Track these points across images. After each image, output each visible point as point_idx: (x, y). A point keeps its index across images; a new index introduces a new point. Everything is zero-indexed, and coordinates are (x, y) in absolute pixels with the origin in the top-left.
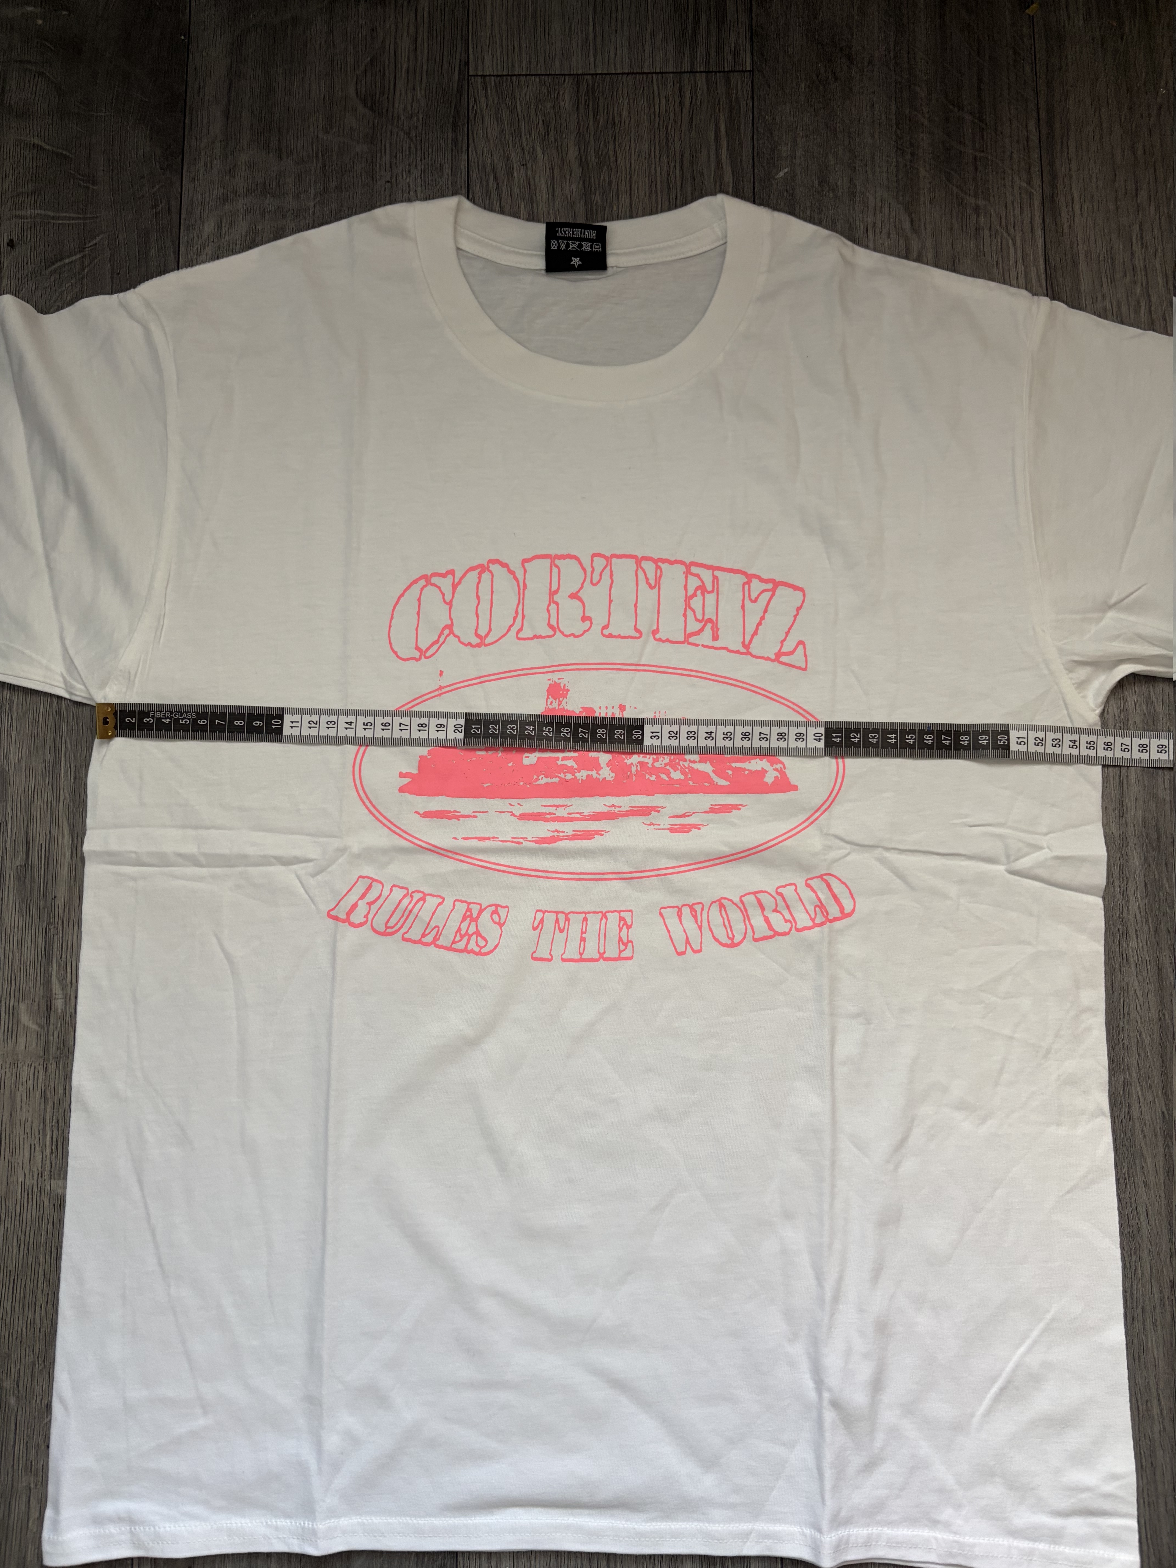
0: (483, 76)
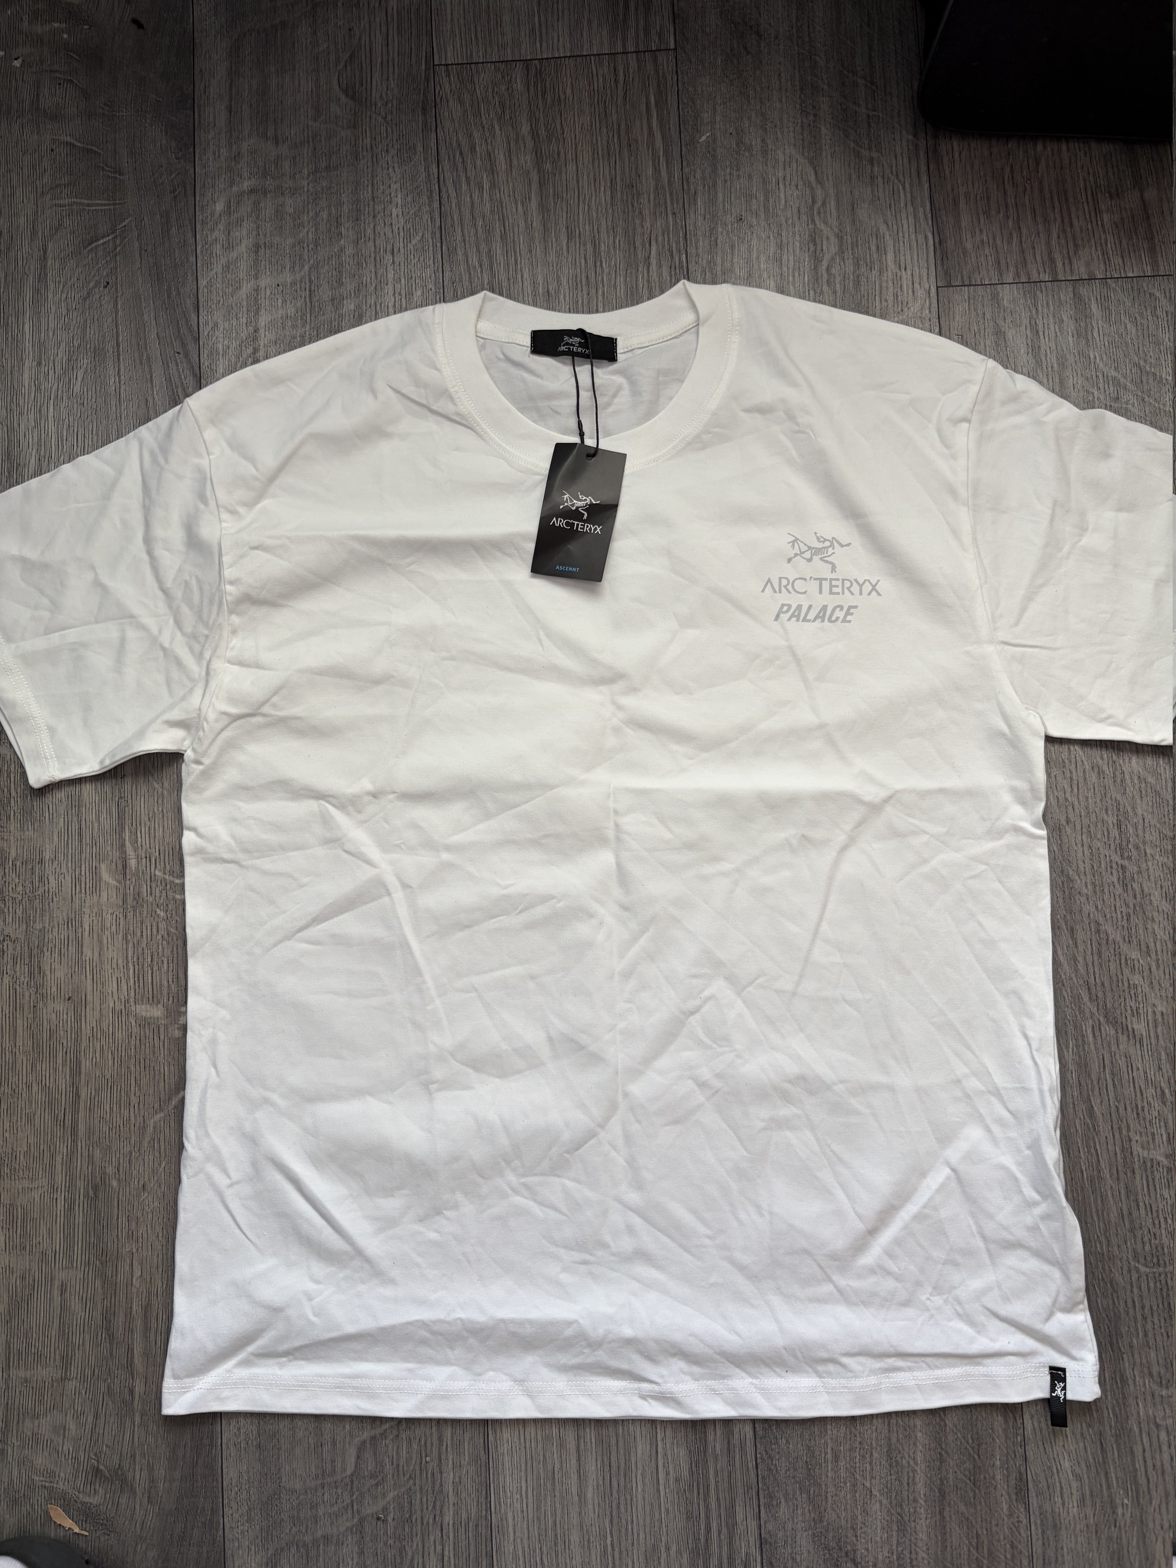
0: (446, 65)
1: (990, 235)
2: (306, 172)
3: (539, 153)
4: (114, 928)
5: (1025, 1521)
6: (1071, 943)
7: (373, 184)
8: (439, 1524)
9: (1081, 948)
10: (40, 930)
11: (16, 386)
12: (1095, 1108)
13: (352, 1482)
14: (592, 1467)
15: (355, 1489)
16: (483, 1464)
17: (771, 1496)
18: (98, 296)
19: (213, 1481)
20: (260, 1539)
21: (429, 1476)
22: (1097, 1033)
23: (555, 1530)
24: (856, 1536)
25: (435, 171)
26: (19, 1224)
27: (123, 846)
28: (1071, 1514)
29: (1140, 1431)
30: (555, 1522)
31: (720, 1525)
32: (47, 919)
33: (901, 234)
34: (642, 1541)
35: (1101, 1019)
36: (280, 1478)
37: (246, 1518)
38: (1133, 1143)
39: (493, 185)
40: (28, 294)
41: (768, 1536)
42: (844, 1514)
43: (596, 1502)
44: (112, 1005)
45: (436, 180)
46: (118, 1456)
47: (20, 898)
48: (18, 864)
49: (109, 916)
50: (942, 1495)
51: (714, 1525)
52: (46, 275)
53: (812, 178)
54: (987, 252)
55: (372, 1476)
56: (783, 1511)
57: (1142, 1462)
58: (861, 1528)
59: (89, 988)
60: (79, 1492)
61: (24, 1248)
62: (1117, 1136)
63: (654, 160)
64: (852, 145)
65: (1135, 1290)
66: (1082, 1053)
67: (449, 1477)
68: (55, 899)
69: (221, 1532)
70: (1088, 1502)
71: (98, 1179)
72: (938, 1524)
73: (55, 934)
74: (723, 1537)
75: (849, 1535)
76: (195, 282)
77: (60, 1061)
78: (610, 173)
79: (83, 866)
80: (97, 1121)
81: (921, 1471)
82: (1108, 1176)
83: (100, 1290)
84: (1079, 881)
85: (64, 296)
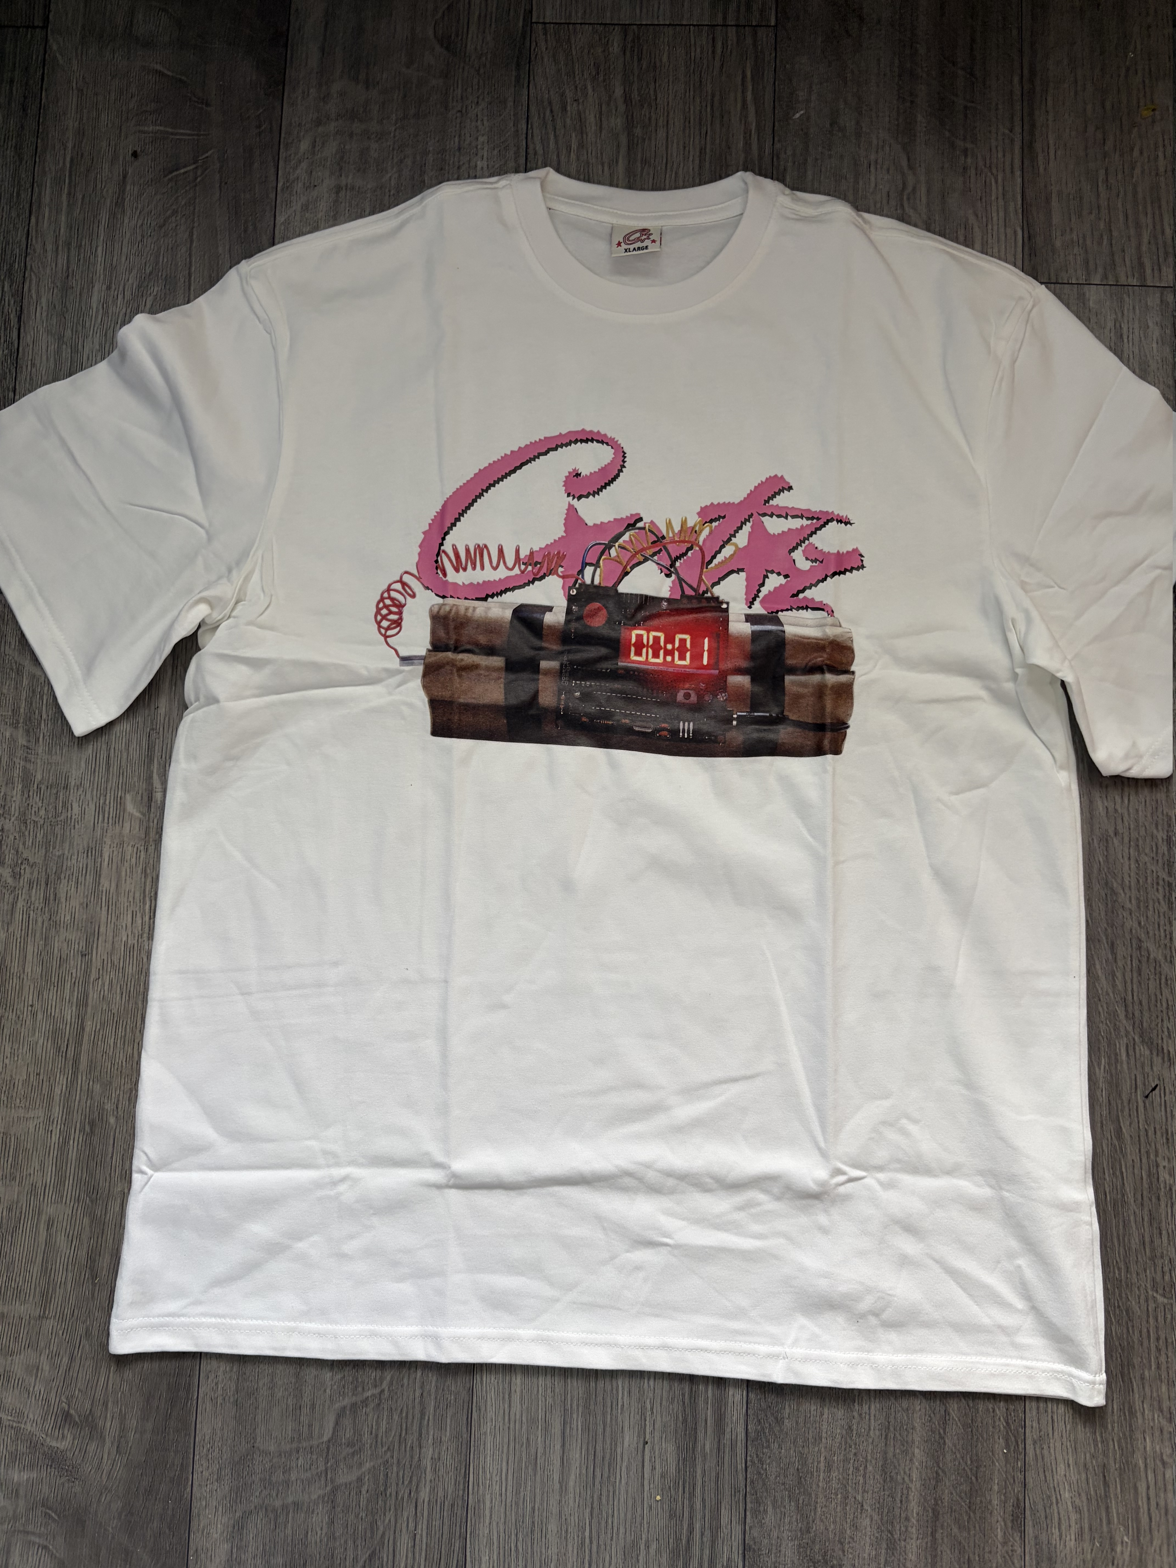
1: (1081, 236)
2: (394, 117)
3: (630, 117)
4: (134, 860)
5: (1019, 1551)
6: (1110, 956)
7: (460, 136)
8: (414, 1501)
9: (1120, 964)
10: (59, 857)
11: (84, 308)
12: (1124, 1130)
13: (328, 1449)
14: (576, 1455)
15: (330, 1456)
16: (464, 1442)
17: (758, 1502)
18: (174, 225)
19: (186, 1435)
20: (228, 1499)
21: (408, 1449)
22: (1131, 1052)
23: (533, 1517)
24: (844, 1551)
25: (524, 127)
26: (11, 1154)
27: (150, 777)
28: (1068, 1547)
29: (1146, 1466)
30: (533, 1509)
31: (703, 1528)
32: (67, 845)
33: (990, 227)
34: (621, 1535)
35: (1136, 1038)
36: (255, 1439)
37: (215, 1477)
38: (1161, 1168)
39: (581, 145)
40: (104, 217)
41: (752, 1543)
42: (832, 1526)
43: (578, 1491)
44: (124, 939)
45: (524, 136)
46: (90, 1402)
47: (42, 822)
48: (43, 787)
49: (130, 848)
50: (936, 1515)
51: (697, 1526)
52: (123, 199)
53: (904, 163)
54: (1076, 251)
55: (350, 1444)
56: (770, 1518)
57: (1145, 1499)
58: (849, 1543)
59: (103, 919)
60: (47, 1435)
61: (14, 1179)
62: (1144, 1160)
63: (745, 133)
64: (947, 134)
65: (1151, 1320)
66: (1114, 1071)
67: (429, 1452)
68: (77, 826)
69: (189, 1489)
70: (1087, 1536)
71: (96, 1114)
72: (929, 1544)
73: (74, 861)
74: (705, 1539)
75: (836, 1549)
76: (272, 219)
77: (67, 991)
78: (700, 142)
79: (108, 795)
80: (99, 1056)
81: (916, 1489)
82: (1132, 1201)
83: (88, 1229)
84: (1123, 895)
85: (140, 222)
